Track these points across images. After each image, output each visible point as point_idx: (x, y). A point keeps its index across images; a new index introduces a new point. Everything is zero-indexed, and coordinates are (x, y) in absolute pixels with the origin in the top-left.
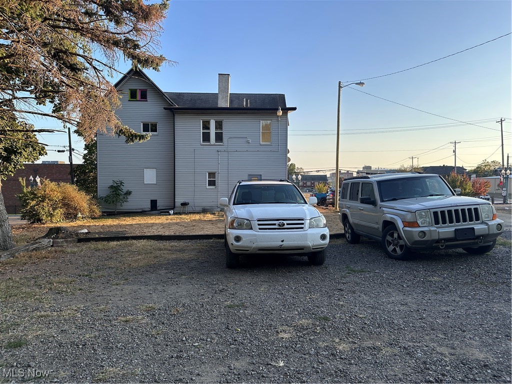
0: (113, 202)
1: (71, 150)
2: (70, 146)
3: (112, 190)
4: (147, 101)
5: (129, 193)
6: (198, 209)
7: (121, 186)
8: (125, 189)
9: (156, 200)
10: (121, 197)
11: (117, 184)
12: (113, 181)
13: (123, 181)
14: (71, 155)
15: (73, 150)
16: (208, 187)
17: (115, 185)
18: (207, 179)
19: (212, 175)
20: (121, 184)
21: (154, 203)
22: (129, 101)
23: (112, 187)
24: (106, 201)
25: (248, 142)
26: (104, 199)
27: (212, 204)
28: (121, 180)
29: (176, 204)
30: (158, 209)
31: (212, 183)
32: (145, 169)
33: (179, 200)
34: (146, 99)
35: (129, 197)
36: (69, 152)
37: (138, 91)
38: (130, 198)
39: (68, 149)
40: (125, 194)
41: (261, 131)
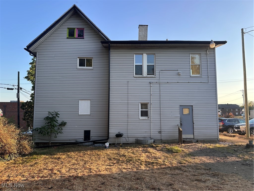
0: (48, 133)
1: (19, 89)
2: (18, 86)
3: (47, 122)
4: (83, 38)
5: (63, 124)
6: (132, 140)
7: (57, 118)
8: (60, 120)
9: (90, 131)
10: (56, 128)
11: (52, 115)
12: (49, 112)
13: (58, 113)
14: (18, 92)
15: (21, 89)
16: (141, 118)
17: (51, 116)
18: (140, 110)
19: (144, 106)
20: (56, 115)
21: (87, 134)
22: (67, 38)
23: (47, 118)
24: (41, 132)
25: (179, 74)
26: (39, 131)
27: (145, 134)
28: (56, 111)
29: (110, 135)
30: (91, 140)
31: (145, 114)
32: (79, 101)
33: (113, 131)
34: (83, 37)
35: (63, 128)
36: (17, 90)
37: (76, 30)
38: (65, 129)
39: (17, 87)
40: (60, 125)
41: (191, 64)
